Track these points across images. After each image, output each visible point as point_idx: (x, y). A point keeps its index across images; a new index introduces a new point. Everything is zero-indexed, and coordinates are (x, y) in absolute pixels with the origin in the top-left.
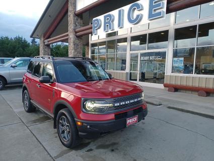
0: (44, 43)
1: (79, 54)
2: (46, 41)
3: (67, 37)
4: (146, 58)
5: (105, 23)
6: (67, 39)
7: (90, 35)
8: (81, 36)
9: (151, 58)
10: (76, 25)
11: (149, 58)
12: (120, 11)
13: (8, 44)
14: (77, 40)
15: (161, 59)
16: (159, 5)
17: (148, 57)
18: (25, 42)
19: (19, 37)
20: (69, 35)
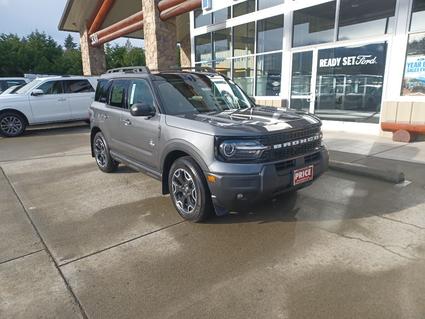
0: (90, 41)
1: (169, 62)
2: (94, 36)
3: (139, 23)
4: (333, 62)
6: (141, 28)
7: (192, 14)
8: (173, 16)
9: (347, 61)
11: (342, 62)
13: (17, 50)
14: (163, 29)
15: (372, 62)
17: (339, 60)
18: (52, 44)
19: (37, 34)
20: (144, 16)
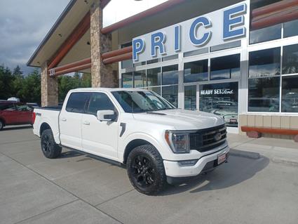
0: (48, 73)
2: (52, 70)
3: (89, 64)
4: (209, 92)
5: (153, 44)
6: (90, 67)
7: (120, 63)
9: (216, 92)
10: (104, 48)
11: (213, 92)
12: (177, 28)
14: (105, 69)
16: (239, 20)
20: (92, 61)
